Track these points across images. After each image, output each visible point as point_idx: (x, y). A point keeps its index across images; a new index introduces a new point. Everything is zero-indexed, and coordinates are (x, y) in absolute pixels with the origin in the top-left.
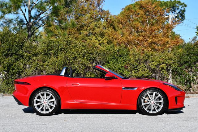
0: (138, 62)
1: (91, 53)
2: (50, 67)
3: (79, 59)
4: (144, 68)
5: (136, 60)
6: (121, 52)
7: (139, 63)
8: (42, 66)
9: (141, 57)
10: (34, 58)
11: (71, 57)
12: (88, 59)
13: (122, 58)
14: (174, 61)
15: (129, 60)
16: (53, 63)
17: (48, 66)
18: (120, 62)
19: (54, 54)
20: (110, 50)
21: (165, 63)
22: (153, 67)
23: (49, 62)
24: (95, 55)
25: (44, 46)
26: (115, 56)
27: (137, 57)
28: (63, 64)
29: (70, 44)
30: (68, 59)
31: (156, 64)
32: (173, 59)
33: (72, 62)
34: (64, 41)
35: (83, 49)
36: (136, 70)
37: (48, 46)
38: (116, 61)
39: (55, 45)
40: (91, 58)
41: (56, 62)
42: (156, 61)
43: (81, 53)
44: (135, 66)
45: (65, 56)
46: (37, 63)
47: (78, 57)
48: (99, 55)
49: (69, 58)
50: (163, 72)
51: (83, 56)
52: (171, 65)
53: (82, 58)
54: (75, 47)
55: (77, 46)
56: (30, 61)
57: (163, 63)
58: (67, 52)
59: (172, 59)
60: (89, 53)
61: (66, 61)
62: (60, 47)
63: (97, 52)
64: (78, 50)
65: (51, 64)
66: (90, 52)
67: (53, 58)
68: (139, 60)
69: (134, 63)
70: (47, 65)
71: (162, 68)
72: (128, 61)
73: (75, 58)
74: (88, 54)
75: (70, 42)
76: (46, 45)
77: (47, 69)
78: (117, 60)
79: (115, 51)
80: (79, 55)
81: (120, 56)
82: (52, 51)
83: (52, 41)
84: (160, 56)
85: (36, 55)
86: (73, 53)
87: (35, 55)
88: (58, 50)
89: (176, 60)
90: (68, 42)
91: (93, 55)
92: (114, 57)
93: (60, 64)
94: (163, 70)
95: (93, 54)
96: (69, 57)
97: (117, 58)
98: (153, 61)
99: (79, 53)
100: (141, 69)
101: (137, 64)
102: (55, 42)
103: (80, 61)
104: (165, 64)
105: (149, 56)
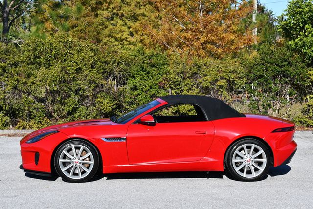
0: (182, 77)
1: (105, 62)
2: (37, 85)
3: (86, 73)
4: (190, 87)
5: (178, 74)
6: (154, 59)
7: (184, 78)
8: (25, 83)
9: (188, 67)
10: (12, 70)
11: (72, 69)
12: (101, 71)
13: (156, 69)
14: (239, 75)
15: (168, 73)
16: (43, 79)
17: (35, 83)
18: (152, 77)
19: (44, 64)
20: (136, 56)
21: (226, 78)
22: (205, 84)
23: (36, 77)
24: (112, 65)
25: (29, 51)
26: (145, 66)
27: (180, 67)
28: (59, 81)
29: (71, 47)
30: (66, 73)
31: (210, 79)
32: (238, 72)
33: (74, 77)
34: (61, 42)
35: (93, 54)
36: (178, 89)
37: (35, 50)
38: (146, 74)
39: (46, 49)
40: (105, 69)
41: (48, 76)
42: (211, 75)
43: (89, 61)
44: (176, 83)
45: (63, 68)
46: (16, 79)
47: (84, 68)
48: (118, 64)
49: (69, 70)
50: (222, 92)
51: (93, 67)
52: (236, 82)
53: (90, 71)
54: (79, 51)
55: (81, 50)
56: (6, 75)
57: (222, 78)
58: (65, 60)
59: (236, 72)
60: (102, 62)
61: (63, 76)
62: (54, 52)
63: (116, 60)
64: (84, 57)
65: (40, 81)
66: (103, 60)
67: (43, 69)
68: (182, 73)
69: (175, 78)
70: (33, 83)
71: (221, 87)
72: (165, 76)
73: (79, 70)
74: (100, 64)
75: (70, 44)
76: (30, 48)
77: (34, 89)
78: (148, 73)
79: (146, 57)
80: (85, 64)
81: (153, 66)
82: (42, 59)
83: (40, 42)
84: (218, 67)
85: (15, 65)
86: (76, 62)
87: (13, 64)
88: (50, 57)
89: (242, 73)
90: (67, 43)
91: (109, 66)
92: (143, 68)
93: (54, 81)
94: (222, 90)
95: (109, 63)
96: (69, 68)
97: (148, 70)
98: (205, 75)
99: (84, 63)
100: (187, 88)
101: (180, 79)
102: (45, 43)
103: (87, 75)
104: (225, 80)
105: (199, 67)
